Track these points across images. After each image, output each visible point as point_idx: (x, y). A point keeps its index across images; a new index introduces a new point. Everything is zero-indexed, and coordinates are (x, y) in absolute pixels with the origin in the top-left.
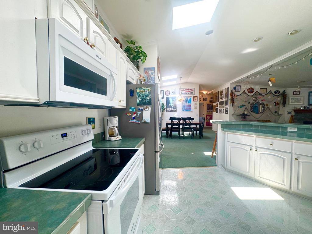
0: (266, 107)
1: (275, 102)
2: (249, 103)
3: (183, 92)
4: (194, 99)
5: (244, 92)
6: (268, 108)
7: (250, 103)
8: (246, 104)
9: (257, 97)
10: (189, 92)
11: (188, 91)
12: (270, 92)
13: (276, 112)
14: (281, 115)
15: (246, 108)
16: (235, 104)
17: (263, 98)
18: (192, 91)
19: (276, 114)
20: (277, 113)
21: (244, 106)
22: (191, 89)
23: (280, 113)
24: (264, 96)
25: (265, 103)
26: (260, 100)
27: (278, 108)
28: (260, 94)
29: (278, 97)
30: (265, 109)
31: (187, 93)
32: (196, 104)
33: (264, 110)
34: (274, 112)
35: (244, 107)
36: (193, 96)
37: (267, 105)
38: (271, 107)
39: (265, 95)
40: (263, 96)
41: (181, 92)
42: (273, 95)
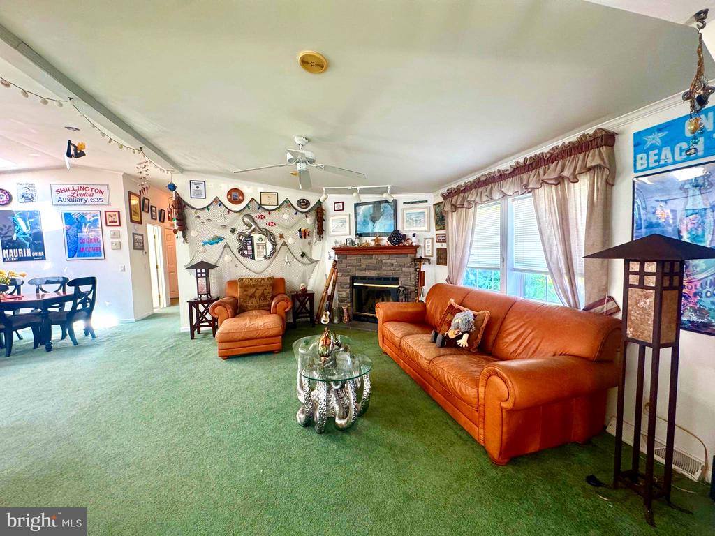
0: (279, 242)
1: (300, 230)
2: (233, 231)
3: (64, 195)
4: (109, 219)
5: (217, 201)
6: (284, 244)
7: (236, 233)
8: (226, 234)
9: (254, 215)
10: (89, 198)
11: (84, 195)
12: (287, 203)
13: (303, 255)
14: (316, 261)
15: (226, 246)
16: (192, 233)
17: (268, 219)
18: (97, 195)
19: (305, 260)
20: (307, 257)
21: (220, 239)
22: (95, 187)
23: (314, 257)
24: (272, 212)
25: (276, 231)
26: (262, 224)
27: (309, 243)
28: (260, 207)
29: (306, 217)
30: (278, 247)
31: (79, 201)
32: (116, 235)
33: (274, 249)
34: (298, 254)
35: (222, 243)
36: (103, 209)
37: (281, 236)
38: (290, 241)
39: (275, 210)
40: (270, 211)
41: (56, 196)
42: (295, 211)
